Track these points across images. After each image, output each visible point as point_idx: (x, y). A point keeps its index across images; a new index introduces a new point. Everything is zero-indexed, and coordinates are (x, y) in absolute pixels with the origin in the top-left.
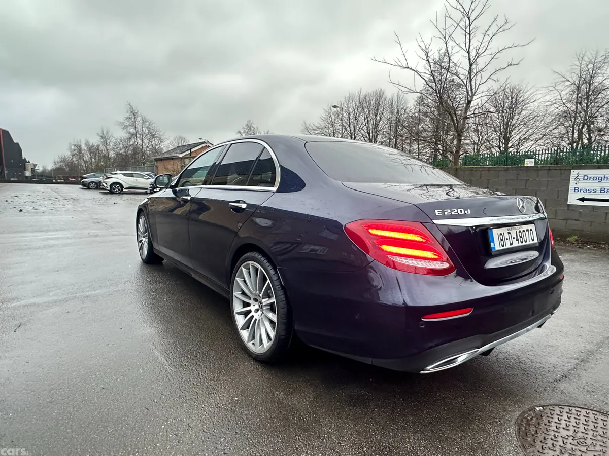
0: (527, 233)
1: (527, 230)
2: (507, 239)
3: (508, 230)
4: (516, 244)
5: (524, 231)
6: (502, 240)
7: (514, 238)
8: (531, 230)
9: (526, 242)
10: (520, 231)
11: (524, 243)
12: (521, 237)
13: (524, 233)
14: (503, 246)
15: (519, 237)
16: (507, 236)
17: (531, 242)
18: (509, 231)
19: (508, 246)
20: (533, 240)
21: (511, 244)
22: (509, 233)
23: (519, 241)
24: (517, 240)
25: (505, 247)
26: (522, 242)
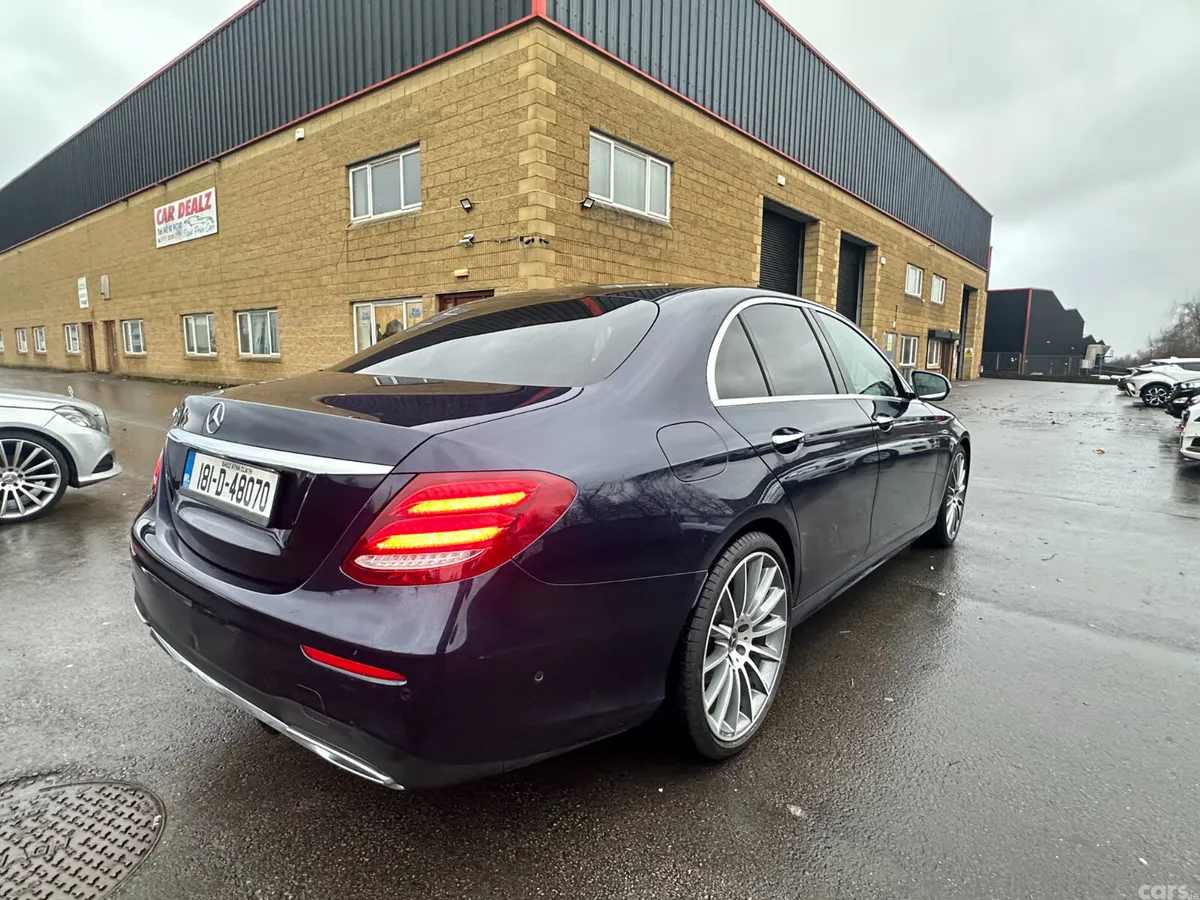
0: (257, 486)
1: (259, 482)
2: (215, 481)
3: (224, 465)
4: (226, 497)
5: (252, 480)
6: (205, 478)
7: (227, 485)
8: (267, 484)
9: (247, 504)
10: (244, 477)
11: (241, 505)
12: (241, 489)
13: (251, 483)
14: (203, 488)
15: (237, 488)
16: (216, 474)
17: (256, 510)
18: (224, 468)
19: (212, 494)
20: (262, 509)
21: (218, 493)
22: (223, 471)
23: (235, 496)
24: (232, 491)
25: (205, 492)
26: (239, 500)
